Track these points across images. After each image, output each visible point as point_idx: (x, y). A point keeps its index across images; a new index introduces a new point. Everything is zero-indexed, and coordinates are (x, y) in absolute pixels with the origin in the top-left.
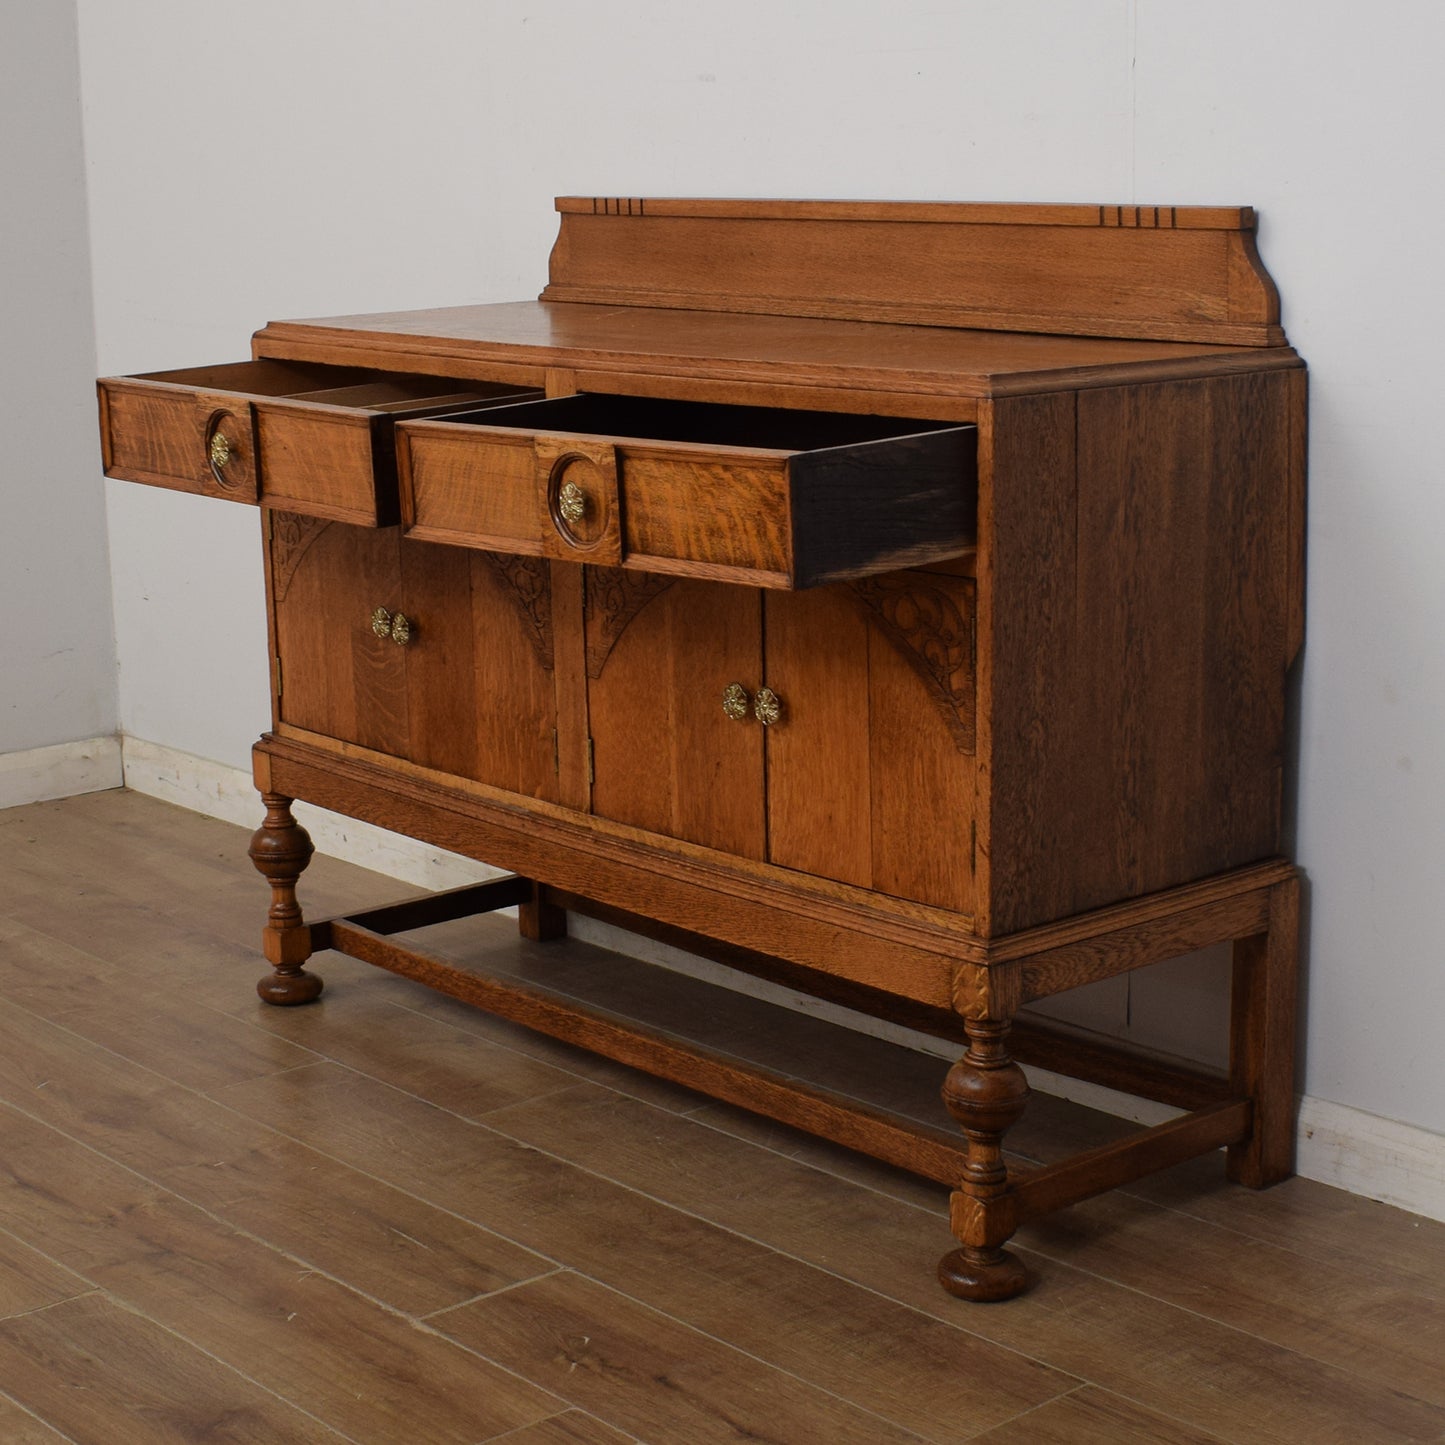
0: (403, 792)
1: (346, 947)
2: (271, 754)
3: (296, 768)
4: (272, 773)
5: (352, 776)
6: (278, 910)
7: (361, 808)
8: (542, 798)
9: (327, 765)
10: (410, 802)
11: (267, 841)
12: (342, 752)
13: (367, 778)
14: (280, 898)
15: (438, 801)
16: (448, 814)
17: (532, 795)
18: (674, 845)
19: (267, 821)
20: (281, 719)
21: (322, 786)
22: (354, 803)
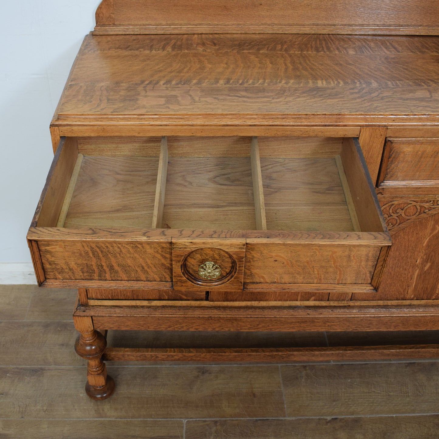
0: (213, 316)
2: (92, 317)
3: (117, 319)
4: (94, 323)
7: (176, 326)
8: (315, 300)
10: (219, 319)
17: (308, 300)
18: (408, 302)
20: (88, 298)
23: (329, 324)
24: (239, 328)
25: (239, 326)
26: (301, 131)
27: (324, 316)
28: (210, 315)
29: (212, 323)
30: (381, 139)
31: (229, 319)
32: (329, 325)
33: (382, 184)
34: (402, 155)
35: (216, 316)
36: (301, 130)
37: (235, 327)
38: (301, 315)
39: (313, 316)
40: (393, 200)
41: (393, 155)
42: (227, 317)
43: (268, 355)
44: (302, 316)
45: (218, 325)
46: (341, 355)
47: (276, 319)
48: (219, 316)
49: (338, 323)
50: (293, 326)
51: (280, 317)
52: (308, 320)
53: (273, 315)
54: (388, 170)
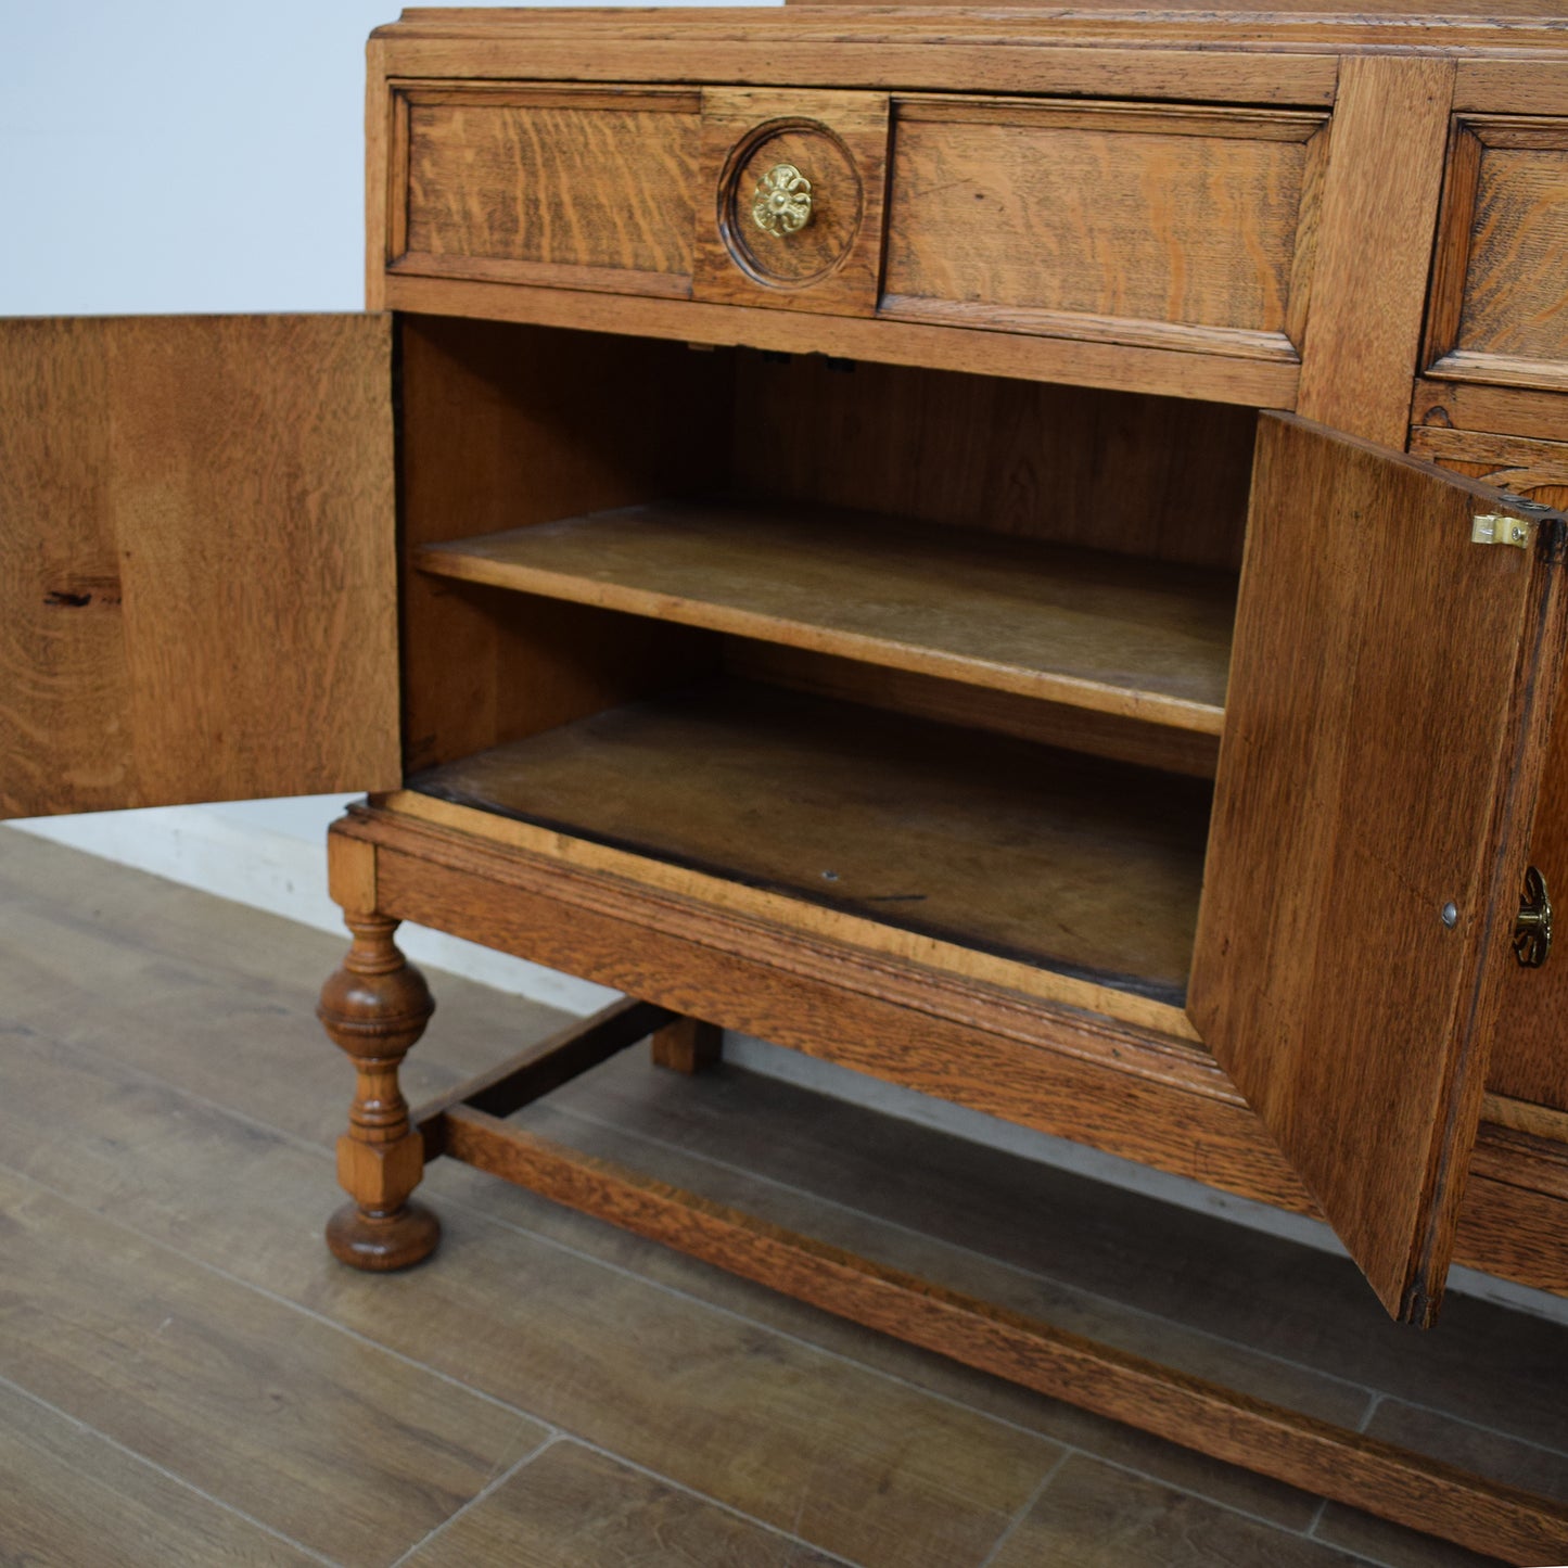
0: (746, 952)
1: (482, 1158)
2: (377, 846)
3: (444, 877)
4: (377, 879)
5: (597, 906)
6: (372, 1112)
7: (620, 969)
9: (527, 879)
10: (767, 972)
11: (357, 997)
12: (555, 853)
13: (640, 913)
14: (377, 1092)
15: (848, 977)
16: (879, 1006)
19: (353, 957)
21: (514, 917)
22: (600, 956)
23: (1198, 1134)
24: (833, 1047)
25: (836, 1034)
26: (1103, 67)
27: (1180, 1082)
28: (739, 947)
29: (740, 988)
30: (1429, 121)
31: (798, 985)
32: (1198, 1143)
33: (1446, 361)
34: (1535, 218)
35: (758, 956)
36: (1105, 61)
37: (816, 1033)
38: (1083, 1048)
39: (1129, 1068)
40: (1501, 461)
41: (1495, 216)
42: (793, 972)
43: (1005, 1340)
44: (1087, 1055)
45: (760, 1004)
46: (1324, 1461)
47: (976, 1035)
48: (768, 958)
49: (1243, 1145)
50: (1045, 1098)
51: (996, 1029)
52: (1108, 1085)
53: (967, 1015)
54: (1476, 295)
